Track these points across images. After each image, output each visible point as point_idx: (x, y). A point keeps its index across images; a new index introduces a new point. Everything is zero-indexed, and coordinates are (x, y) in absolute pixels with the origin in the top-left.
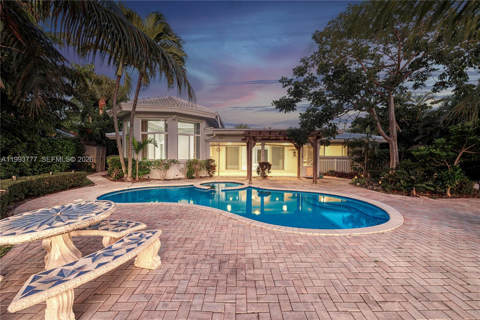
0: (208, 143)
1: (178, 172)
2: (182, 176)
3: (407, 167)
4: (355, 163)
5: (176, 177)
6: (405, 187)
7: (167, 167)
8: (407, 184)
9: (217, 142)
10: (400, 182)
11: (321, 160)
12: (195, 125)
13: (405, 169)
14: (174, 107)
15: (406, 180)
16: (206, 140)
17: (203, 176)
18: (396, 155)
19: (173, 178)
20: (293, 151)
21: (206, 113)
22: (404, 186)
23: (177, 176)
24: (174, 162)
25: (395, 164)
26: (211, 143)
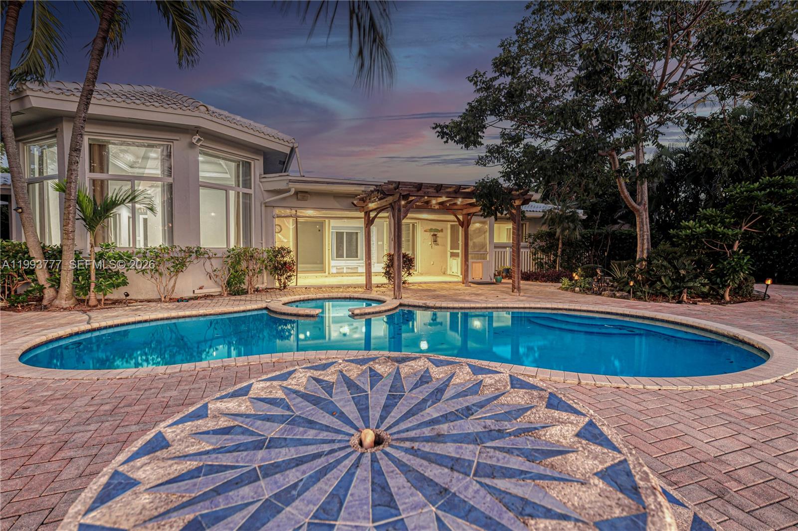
0: (269, 209)
1: (203, 280)
2: (214, 290)
3: (668, 254)
4: (539, 255)
5: (199, 292)
6: (669, 290)
7: (179, 265)
8: (673, 283)
9: (291, 208)
10: (661, 281)
11: (497, 250)
12: (238, 165)
13: (665, 259)
14: (196, 113)
15: (670, 278)
16: (265, 203)
17: (261, 286)
18: (647, 235)
19: (192, 295)
20: (432, 233)
21: (272, 139)
22: (667, 288)
23: (201, 288)
24: (199, 253)
25: (645, 251)
26: (277, 211)
